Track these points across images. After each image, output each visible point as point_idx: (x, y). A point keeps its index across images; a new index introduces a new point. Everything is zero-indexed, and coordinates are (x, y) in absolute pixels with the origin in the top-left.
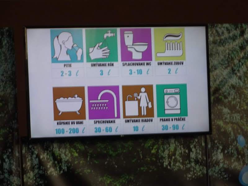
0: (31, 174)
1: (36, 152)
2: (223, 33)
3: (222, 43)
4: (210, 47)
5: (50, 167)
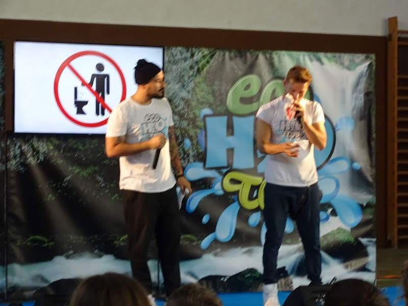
1: (19, 144)
2: (176, 55)
3: (175, 63)
5: (30, 157)
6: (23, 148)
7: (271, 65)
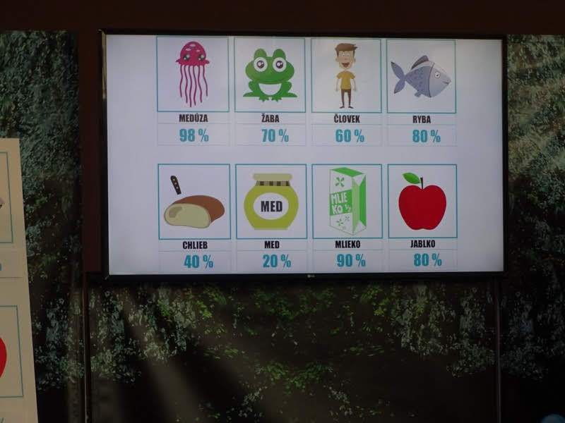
0: (108, 356)
1: (120, 307)
3: (537, 77)
4: (511, 86)
5: (150, 341)
6: (131, 318)
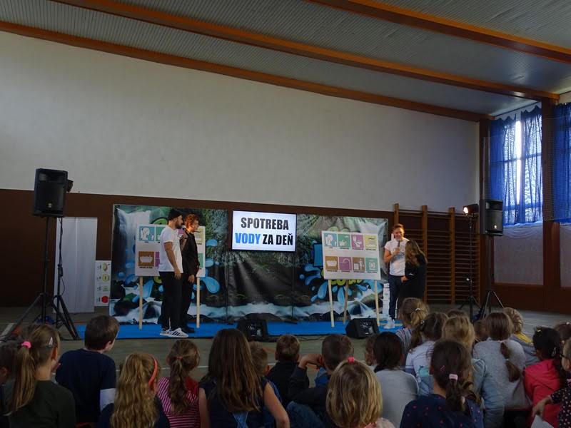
0: (231, 262)
1: (234, 254)
4: (297, 222)
5: (238, 260)
7: (343, 222)
